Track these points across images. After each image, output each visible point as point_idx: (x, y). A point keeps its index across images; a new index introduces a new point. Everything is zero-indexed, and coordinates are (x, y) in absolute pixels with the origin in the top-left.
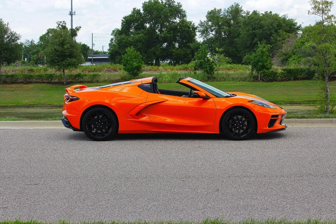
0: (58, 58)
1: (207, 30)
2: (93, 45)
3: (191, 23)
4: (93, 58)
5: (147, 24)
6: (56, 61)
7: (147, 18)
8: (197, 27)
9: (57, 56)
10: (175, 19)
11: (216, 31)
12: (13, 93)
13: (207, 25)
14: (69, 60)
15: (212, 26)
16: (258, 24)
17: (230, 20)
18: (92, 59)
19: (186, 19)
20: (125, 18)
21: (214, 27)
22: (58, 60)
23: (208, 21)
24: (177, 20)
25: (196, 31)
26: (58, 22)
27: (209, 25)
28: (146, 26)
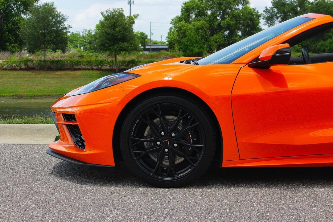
0: (108, 42)
1: (272, 17)
2: (151, 34)
3: (254, 10)
4: (152, 47)
5: (209, 11)
6: (107, 45)
7: (208, 4)
8: (261, 14)
9: (109, 40)
10: (238, 5)
11: (281, 18)
12: (58, 80)
13: (272, 11)
14: (121, 44)
15: (278, 13)
16: (327, 11)
17: (296, 6)
18: (151, 49)
19: (249, 6)
20: (185, 4)
21: (280, 14)
22: (108, 44)
23: (273, 8)
24: (240, 7)
25: (260, 18)
26: (115, 9)
27: (275, 12)
28: (207, 12)
